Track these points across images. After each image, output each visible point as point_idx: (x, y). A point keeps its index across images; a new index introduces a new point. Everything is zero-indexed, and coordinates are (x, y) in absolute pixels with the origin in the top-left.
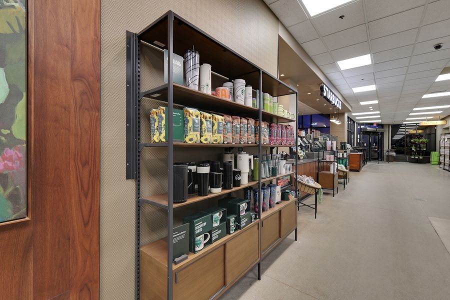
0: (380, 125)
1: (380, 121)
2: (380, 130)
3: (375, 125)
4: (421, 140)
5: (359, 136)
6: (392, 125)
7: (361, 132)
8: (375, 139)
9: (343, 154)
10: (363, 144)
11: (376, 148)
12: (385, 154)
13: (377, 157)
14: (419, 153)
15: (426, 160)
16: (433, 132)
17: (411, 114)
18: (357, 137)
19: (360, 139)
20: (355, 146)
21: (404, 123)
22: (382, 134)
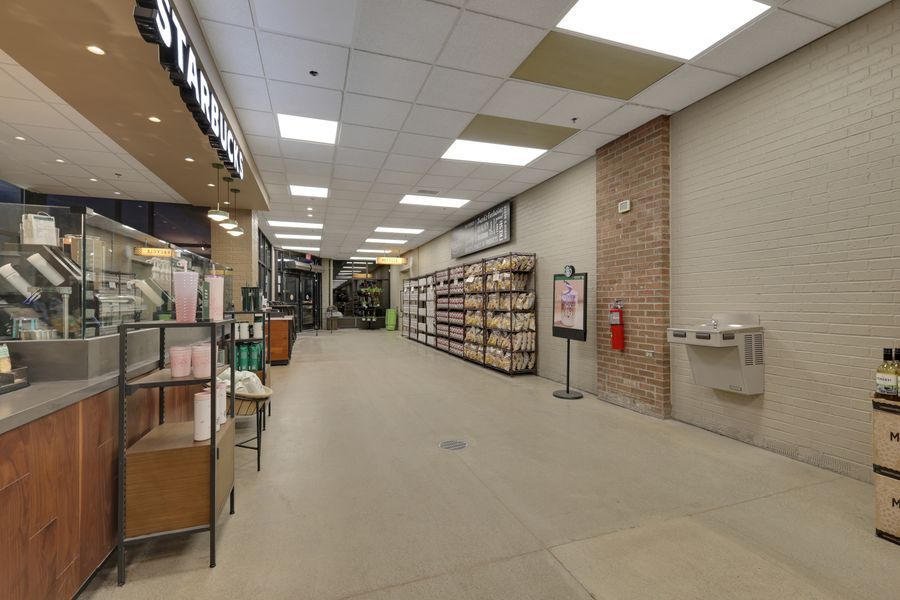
0: (317, 260)
1: (318, 249)
2: (316, 268)
3: (308, 258)
4: (374, 290)
5: (279, 277)
6: (334, 261)
7: (284, 269)
8: (306, 286)
9: (251, 327)
10: (288, 295)
11: (310, 304)
12: (325, 315)
13: (311, 322)
14: (370, 311)
15: (380, 325)
16: (387, 278)
17: (368, 240)
18: (276, 280)
19: (281, 284)
20: (273, 300)
21: (352, 258)
22: (319, 275)
